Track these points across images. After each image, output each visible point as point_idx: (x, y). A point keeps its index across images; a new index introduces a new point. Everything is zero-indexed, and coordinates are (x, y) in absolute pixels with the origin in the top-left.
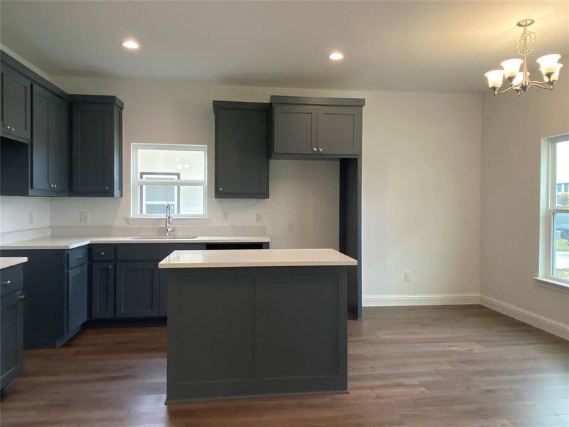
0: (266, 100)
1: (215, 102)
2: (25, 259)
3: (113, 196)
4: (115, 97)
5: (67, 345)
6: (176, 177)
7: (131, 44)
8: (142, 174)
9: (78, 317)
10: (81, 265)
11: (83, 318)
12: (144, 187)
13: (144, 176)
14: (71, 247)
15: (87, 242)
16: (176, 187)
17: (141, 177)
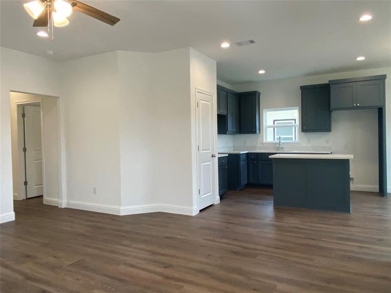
0: (327, 82)
1: (301, 87)
2: (227, 155)
3: (256, 133)
4: (256, 91)
5: (240, 190)
6: (293, 121)
7: (262, 72)
8: (274, 121)
9: (244, 181)
10: (244, 161)
11: (246, 182)
12: (276, 128)
13: (276, 122)
14: (241, 153)
15: (246, 152)
16: (294, 128)
17: (274, 123)
